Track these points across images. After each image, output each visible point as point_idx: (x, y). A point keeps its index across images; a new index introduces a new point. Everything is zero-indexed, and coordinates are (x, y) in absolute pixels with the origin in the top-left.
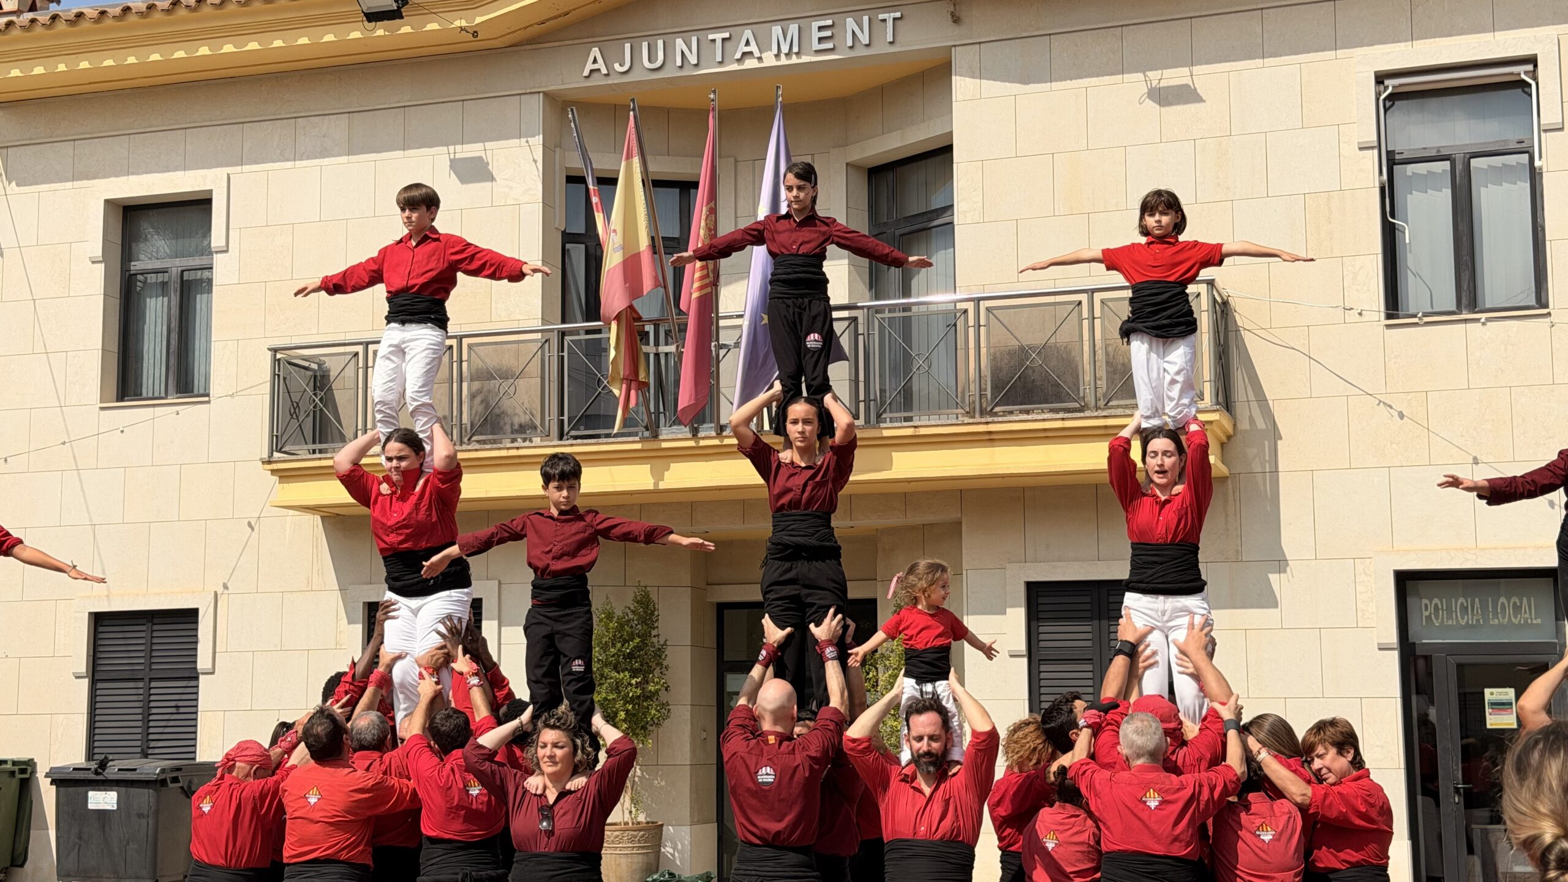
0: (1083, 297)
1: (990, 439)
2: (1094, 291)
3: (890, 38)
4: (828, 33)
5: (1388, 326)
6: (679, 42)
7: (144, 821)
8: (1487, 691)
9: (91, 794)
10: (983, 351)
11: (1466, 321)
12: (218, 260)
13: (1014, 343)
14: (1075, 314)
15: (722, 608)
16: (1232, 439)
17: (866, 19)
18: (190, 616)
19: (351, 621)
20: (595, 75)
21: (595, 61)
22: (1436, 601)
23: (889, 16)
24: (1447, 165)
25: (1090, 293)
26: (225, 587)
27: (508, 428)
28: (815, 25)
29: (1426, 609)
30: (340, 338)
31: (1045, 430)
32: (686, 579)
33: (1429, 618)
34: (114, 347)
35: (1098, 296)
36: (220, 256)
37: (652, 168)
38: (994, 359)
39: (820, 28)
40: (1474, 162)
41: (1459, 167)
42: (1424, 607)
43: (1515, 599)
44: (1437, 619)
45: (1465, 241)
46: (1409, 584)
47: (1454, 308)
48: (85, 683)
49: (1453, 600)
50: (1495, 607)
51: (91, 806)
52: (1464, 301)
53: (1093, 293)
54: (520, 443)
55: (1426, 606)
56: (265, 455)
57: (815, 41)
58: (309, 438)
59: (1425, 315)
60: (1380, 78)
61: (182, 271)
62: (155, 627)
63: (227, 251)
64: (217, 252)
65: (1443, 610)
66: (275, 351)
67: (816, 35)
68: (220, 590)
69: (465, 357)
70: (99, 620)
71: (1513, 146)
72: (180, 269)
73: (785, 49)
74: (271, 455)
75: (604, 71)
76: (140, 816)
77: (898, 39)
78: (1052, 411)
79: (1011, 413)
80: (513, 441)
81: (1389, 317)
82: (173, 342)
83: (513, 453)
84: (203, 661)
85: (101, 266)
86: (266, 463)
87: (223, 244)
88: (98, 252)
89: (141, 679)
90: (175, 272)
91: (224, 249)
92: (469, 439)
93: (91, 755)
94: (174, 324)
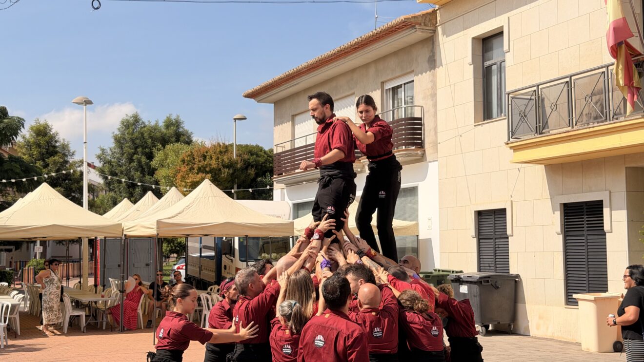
9: (461, 286)
18: (503, 211)
26: (514, 198)
34: (481, 99)
36: (508, 54)
48: (475, 240)
51: (461, 291)
54: (595, 125)
61: (501, 63)
62: (496, 216)
63: (509, 52)
64: (506, 52)
68: (512, 200)
69: (572, 85)
70: (480, 215)
74: (508, 140)
82: (499, 94)
83: (591, 130)
84: (509, 232)
85: (472, 66)
86: (507, 144)
87: (507, 48)
88: (471, 61)
89: (492, 238)
90: (498, 63)
91: (508, 51)
92: (576, 125)
93: (479, 270)
94: (499, 86)
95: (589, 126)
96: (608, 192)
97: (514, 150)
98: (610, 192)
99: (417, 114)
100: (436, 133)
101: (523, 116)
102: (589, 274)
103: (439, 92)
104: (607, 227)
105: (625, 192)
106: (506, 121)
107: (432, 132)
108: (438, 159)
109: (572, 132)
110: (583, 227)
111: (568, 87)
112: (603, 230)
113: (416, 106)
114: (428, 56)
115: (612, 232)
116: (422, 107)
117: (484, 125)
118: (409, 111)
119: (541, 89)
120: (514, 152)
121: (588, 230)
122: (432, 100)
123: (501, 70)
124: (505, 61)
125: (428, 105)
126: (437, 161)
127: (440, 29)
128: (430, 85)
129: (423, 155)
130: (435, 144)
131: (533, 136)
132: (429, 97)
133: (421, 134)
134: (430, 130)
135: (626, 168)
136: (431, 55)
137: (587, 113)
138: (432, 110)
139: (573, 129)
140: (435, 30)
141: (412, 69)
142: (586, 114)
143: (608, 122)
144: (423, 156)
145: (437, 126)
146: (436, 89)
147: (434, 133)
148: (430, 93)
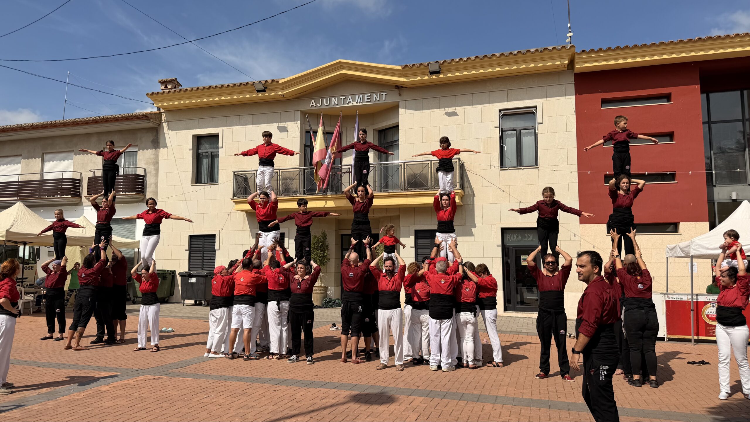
0: (429, 162)
1: (407, 196)
2: (432, 161)
3: (384, 99)
4: (369, 97)
5: (501, 170)
6: (333, 99)
7: (202, 285)
8: (522, 256)
9: (189, 279)
10: (405, 175)
11: (519, 169)
12: (220, 150)
13: (412, 173)
14: (427, 166)
15: (342, 235)
17: (378, 94)
18: (214, 236)
19: (253, 238)
20: (313, 107)
21: (313, 103)
22: (510, 235)
23: (384, 94)
24: (515, 132)
26: (222, 229)
27: (291, 192)
28: (366, 95)
30: (250, 170)
32: (334, 228)
33: (509, 239)
34: (195, 171)
35: (433, 162)
37: (326, 129)
38: (408, 177)
39: (367, 96)
40: (522, 131)
41: (518, 132)
42: (508, 236)
43: (529, 235)
44: (511, 239)
45: (519, 150)
46: (504, 231)
47: (516, 166)
48: (188, 252)
49: (514, 235)
50: (524, 237)
51: (189, 282)
52: (519, 164)
54: (294, 195)
56: (232, 198)
57: (366, 99)
58: (243, 194)
59: (509, 167)
60: (500, 111)
61: (212, 152)
62: (207, 239)
63: (222, 148)
64: (220, 148)
65: (512, 237)
66: (234, 172)
67: (366, 98)
68: (221, 230)
69: (281, 174)
70: (191, 237)
71: (531, 127)
73: (359, 101)
74: (233, 197)
75: (315, 106)
76: (201, 284)
77: (386, 99)
78: (421, 189)
79: (412, 189)
80: (292, 195)
81: (501, 168)
82: (209, 170)
84: (217, 247)
85: (191, 151)
87: (221, 146)
88: (191, 148)
89: (201, 251)
90: (210, 152)
93: (189, 269)
95: (289, 196)
96: (288, 229)
97: (235, 203)
99: (140, 173)
100: (157, 186)
103: (160, 162)
107: (153, 186)
113: (139, 168)
114: (151, 138)
115: (288, 249)
116: (145, 169)
122: (154, 166)
123: (211, 156)
124: (218, 152)
125: (150, 169)
127: (165, 125)
128: (153, 157)
132: (152, 164)
133: (143, 186)
134: (151, 184)
136: (155, 138)
138: (154, 172)
140: (160, 124)
141: (136, 144)
145: (157, 182)
146: (158, 160)
147: (154, 186)
148: (153, 161)
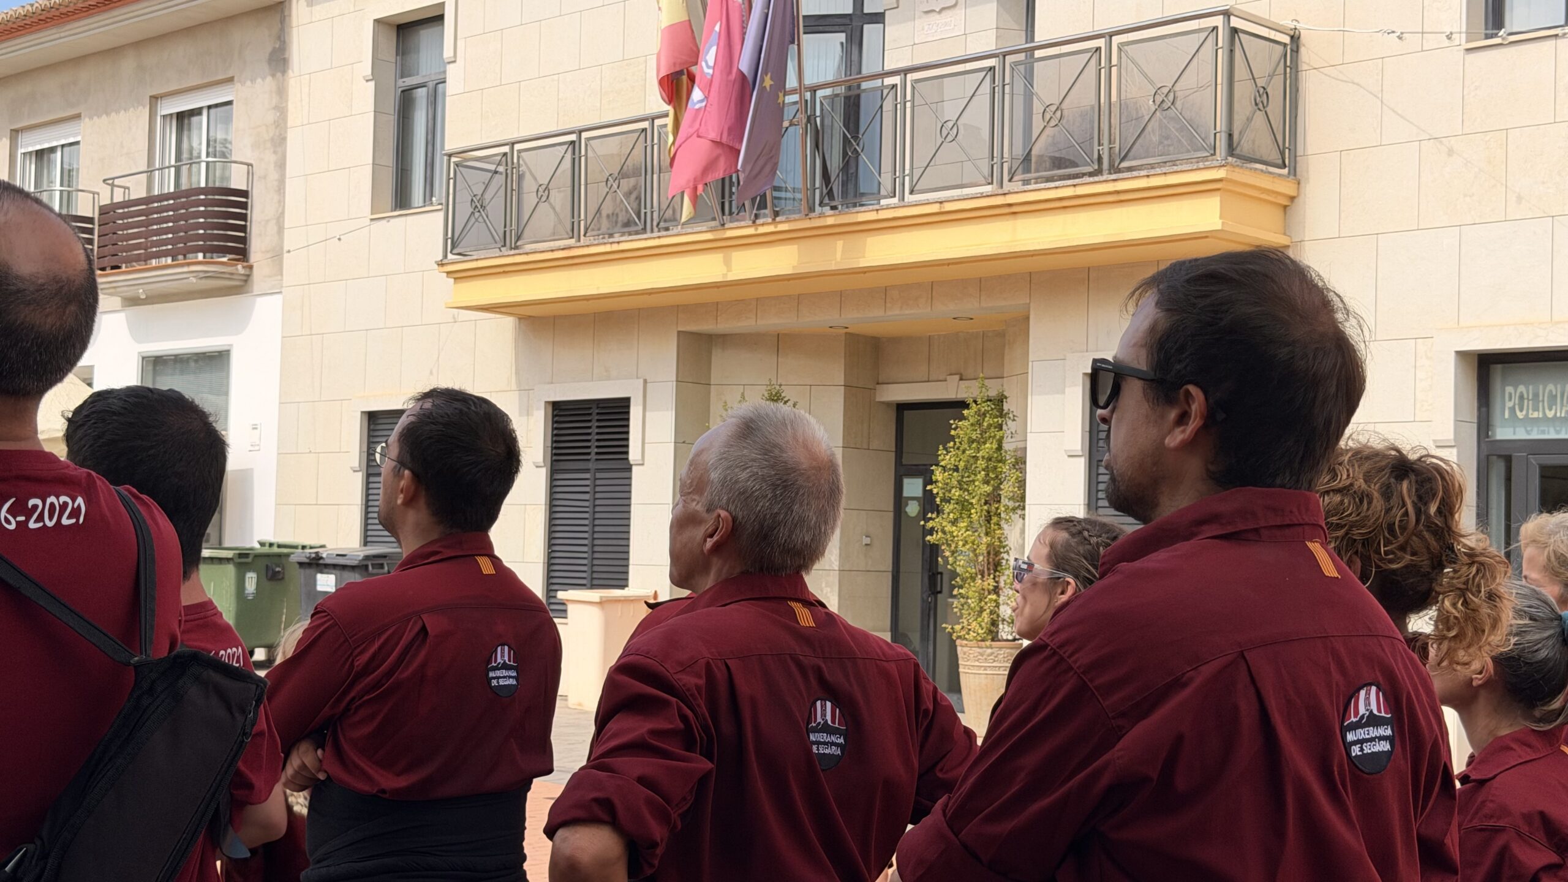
0: (1101, 43)
1: (1012, 211)
2: (1111, 35)
5: (1471, 49)
9: (319, 576)
12: (452, 72)
14: (1093, 63)
15: (902, 408)
16: (1296, 200)
22: (1522, 388)
25: (1108, 37)
29: (1510, 399)
31: (1061, 199)
33: (1512, 410)
34: (388, 162)
35: (1116, 40)
36: (452, 65)
42: (1508, 396)
44: (1521, 410)
48: (359, 478)
49: (1541, 387)
51: (319, 588)
53: (1111, 37)
55: (1510, 394)
56: (440, 257)
61: (437, 84)
63: (454, 62)
64: (449, 63)
65: (1528, 400)
66: (449, 155)
69: (583, 151)
70: (373, 421)
72: (435, 82)
74: (445, 256)
80: (620, 235)
81: (1481, 36)
82: (429, 155)
83: (615, 247)
85: (372, 84)
86: (441, 264)
87: (452, 54)
88: (369, 71)
90: (431, 85)
91: (453, 59)
92: (585, 235)
94: (430, 137)
95: (611, 240)
96: (641, 381)
97: (455, 279)
98: (645, 382)
99: (237, 181)
100: (281, 230)
101: (478, 206)
102: (593, 552)
103: (291, 136)
104: (634, 455)
105: (675, 383)
106: (441, 214)
107: (272, 228)
108: (283, 290)
109: (576, 250)
110: (589, 454)
111: (574, 153)
112: (627, 459)
113: (235, 162)
114: (269, 49)
115: (643, 464)
116: (248, 165)
117: (393, 221)
118: (218, 173)
119: (519, 151)
120: (455, 283)
121: (597, 460)
122: (275, 152)
123: (435, 100)
124: (444, 82)
125: (265, 162)
126: (280, 293)
128: (271, 117)
129: (247, 278)
130: (277, 255)
131: (497, 253)
132: (269, 145)
133: (243, 229)
134: (268, 221)
135: (679, 332)
136: (277, 46)
137: (610, 212)
138: (274, 176)
139: (578, 244)
141: (230, 75)
142: (608, 216)
143: (648, 235)
144: (246, 281)
145: (283, 213)
146: (286, 128)
147: (276, 228)
148: (271, 135)
